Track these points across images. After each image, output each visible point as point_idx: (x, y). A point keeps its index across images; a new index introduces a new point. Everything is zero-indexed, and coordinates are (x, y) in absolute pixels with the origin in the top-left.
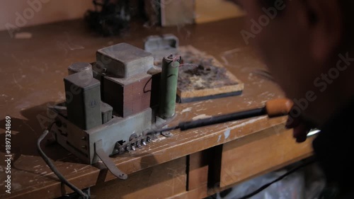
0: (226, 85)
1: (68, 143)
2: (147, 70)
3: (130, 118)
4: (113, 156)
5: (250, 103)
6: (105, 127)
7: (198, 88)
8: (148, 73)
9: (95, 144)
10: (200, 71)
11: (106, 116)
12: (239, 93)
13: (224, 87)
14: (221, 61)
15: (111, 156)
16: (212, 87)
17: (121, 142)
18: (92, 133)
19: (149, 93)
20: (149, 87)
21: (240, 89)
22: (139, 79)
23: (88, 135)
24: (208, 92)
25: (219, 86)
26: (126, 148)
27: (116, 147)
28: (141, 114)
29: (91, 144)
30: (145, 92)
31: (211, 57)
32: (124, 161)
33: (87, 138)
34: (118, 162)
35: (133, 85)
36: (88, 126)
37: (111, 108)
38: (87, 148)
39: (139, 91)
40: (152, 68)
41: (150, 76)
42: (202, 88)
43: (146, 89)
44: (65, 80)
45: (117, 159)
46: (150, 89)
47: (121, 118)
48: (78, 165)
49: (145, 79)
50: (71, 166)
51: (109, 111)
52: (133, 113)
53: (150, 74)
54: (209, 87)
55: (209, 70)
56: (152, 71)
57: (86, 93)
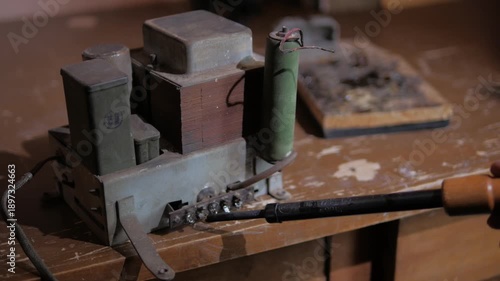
0: (418, 106)
1: (77, 201)
2: (238, 62)
3: (197, 156)
4: (161, 230)
5: (461, 142)
6: (141, 171)
7: (360, 111)
8: (240, 66)
9: (117, 204)
10: (370, 80)
11: (144, 149)
12: (442, 124)
13: (412, 112)
14: (416, 67)
15: (155, 232)
16: (389, 110)
17: (177, 205)
18: (111, 181)
19: (240, 108)
20: (239, 95)
21: (445, 117)
22: (216, 77)
23: (102, 185)
24: (379, 119)
25: (403, 108)
26: (184, 218)
27: (166, 213)
28: (221, 150)
29: (107, 204)
30: (229, 105)
31: (396, 58)
32: (178, 242)
33: (100, 191)
34: (168, 244)
35: (201, 88)
36: (103, 166)
37: (156, 133)
38: (102, 210)
39: (218, 101)
40: (248, 59)
41: (242, 72)
42: (368, 111)
43: (233, 99)
44: (63, 73)
45: (165, 239)
46: (242, 100)
47: (177, 155)
48: (87, 245)
49: (230, 77)
50: (72, 246)
51: (152, 140)
52: (204, 146)
53: (243, 68)
54: (381, 109)
55: (388, 79)
56: (247, 64)
57: (95, 98)
